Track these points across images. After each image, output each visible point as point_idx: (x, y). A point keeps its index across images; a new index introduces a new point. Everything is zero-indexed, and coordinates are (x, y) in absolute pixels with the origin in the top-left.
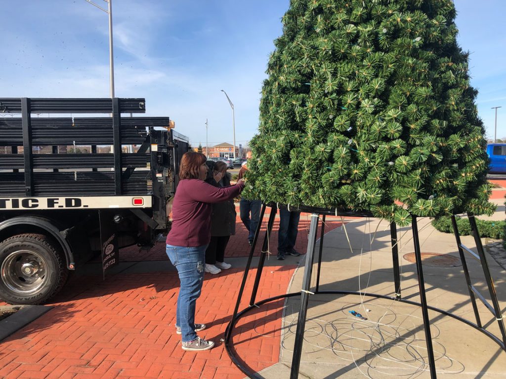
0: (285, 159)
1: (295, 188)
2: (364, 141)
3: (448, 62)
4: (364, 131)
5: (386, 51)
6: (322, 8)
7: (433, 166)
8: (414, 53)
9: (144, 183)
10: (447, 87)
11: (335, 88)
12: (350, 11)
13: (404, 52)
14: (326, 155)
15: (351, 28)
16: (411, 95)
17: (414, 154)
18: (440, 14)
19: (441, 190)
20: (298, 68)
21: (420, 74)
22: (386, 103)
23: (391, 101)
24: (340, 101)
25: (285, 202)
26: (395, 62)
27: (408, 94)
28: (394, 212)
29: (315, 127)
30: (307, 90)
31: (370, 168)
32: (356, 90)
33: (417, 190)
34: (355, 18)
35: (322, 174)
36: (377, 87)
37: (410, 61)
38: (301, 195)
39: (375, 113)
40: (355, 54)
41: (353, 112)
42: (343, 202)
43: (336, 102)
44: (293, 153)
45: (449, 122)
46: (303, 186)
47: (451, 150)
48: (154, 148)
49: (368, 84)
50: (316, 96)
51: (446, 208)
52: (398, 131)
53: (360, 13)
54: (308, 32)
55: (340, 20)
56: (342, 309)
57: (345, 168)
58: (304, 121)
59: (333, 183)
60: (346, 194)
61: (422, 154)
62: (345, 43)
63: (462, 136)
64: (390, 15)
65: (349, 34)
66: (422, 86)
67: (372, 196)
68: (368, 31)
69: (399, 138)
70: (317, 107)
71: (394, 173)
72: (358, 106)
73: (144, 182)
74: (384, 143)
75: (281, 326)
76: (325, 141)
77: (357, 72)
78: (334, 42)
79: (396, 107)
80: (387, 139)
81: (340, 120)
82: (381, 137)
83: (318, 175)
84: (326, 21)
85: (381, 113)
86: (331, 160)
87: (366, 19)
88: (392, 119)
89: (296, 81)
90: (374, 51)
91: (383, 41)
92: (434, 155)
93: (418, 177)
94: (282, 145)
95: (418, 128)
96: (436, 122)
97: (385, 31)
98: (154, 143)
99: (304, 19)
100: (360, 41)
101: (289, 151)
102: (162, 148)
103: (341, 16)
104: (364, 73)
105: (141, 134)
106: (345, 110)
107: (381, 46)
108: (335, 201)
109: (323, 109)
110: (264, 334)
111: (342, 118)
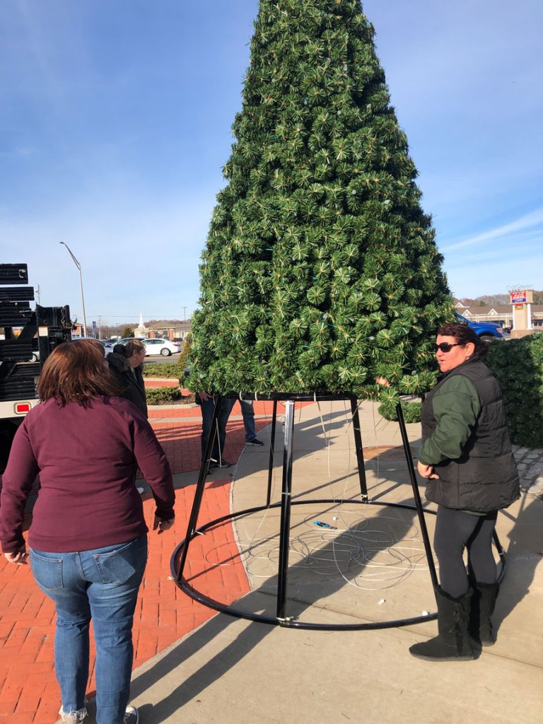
0: (251, 339)
1: (265, 373)
2: (342, 315)
3: (417, 227)
4: (340, 304)
5: (356, 214)
6: (279, 161)
7: (415, 339)
8: (385, 218)
9: (29, 382)
10: (418, 253)
11: (305, 255)
12: (313, 168)
13: (375, 215)
14: (302, 332)
15: (317, 188)
16: (385, 263)
17: (396, 327)
18: (403, 175)
19: (423, 365)
20: (258, 231)
21: (393, 240)
22: (360, 271)
23: (366, 270)
24: (311, 269)
25: (252, 390)
26: (367, 226)
27: (382, 261)
28: (379, 391)
29: (286, 300)
30: (268, 256)
31: (350, 345)
32: (327, 258)
33: (402, 365)
34: (319, 175)
35: (298, 354)
36: (351, 254)
37: (382, 226)
38: (272, 380)
39: (350, 283)
40: (323, 217)
41: (326, 282)
42: (323, 385)
43: (307, 271)
44: (259, 331)
45: (424, 291)
46: (275, 369)
47: (428, 320)
48: (43, 332)
49: (341, 251)
50: (283, 264)
51: (431, 382)
52: (378, 302)
53: (325, 171)
54: (262, 188)
55: (305, 177)
56: (305, 521)
57: (324, 346)
58: (269, 293)
59: (313, 363)
60: (328, 375)
61: (404, 327)
62: (313, 205)
63: (436, 306)
64: (356, 175)
65: (315, 195)
66: (396, 253)
67: (357, 375)
68: (337, 192)
69: (378, 311)
70: (285, 277)
71: (376, 348)
72: (331, 276)
73: (30, 380)
74: (363, 316)
75: (238, 550)
76: (298, 316)
77: (326, 237)
78: (299, 202)
79: (372, 277)
80: (366, 312)
81: (314, 291)
82: (360, 309)
83: (293, 355)
84: (287, 178)
85: (357, 283)
86: (307, 337)
87: (331, 178)
88: (370, 290)
89: (256, 246)
90: (343, 214)
91: (352, 203)
92: (414, 327)
93: (402, 352)
94: (247, 322)
95: (396, 298)
96: (412, 292)
97: (354, 192)
98: (43, 325)
99: (258, 173)
100: (327, 202)
101: (255, 329)
102: (54, 331)
103: (306, 174)
104: (335, 238)
105: (23, 313)
106: (316, 280)
107: (350, 208)
108: (316, 384)
109: (291, 279)
110: (221, 563)
111: (316, 289)
